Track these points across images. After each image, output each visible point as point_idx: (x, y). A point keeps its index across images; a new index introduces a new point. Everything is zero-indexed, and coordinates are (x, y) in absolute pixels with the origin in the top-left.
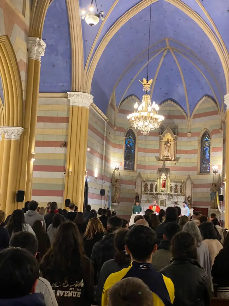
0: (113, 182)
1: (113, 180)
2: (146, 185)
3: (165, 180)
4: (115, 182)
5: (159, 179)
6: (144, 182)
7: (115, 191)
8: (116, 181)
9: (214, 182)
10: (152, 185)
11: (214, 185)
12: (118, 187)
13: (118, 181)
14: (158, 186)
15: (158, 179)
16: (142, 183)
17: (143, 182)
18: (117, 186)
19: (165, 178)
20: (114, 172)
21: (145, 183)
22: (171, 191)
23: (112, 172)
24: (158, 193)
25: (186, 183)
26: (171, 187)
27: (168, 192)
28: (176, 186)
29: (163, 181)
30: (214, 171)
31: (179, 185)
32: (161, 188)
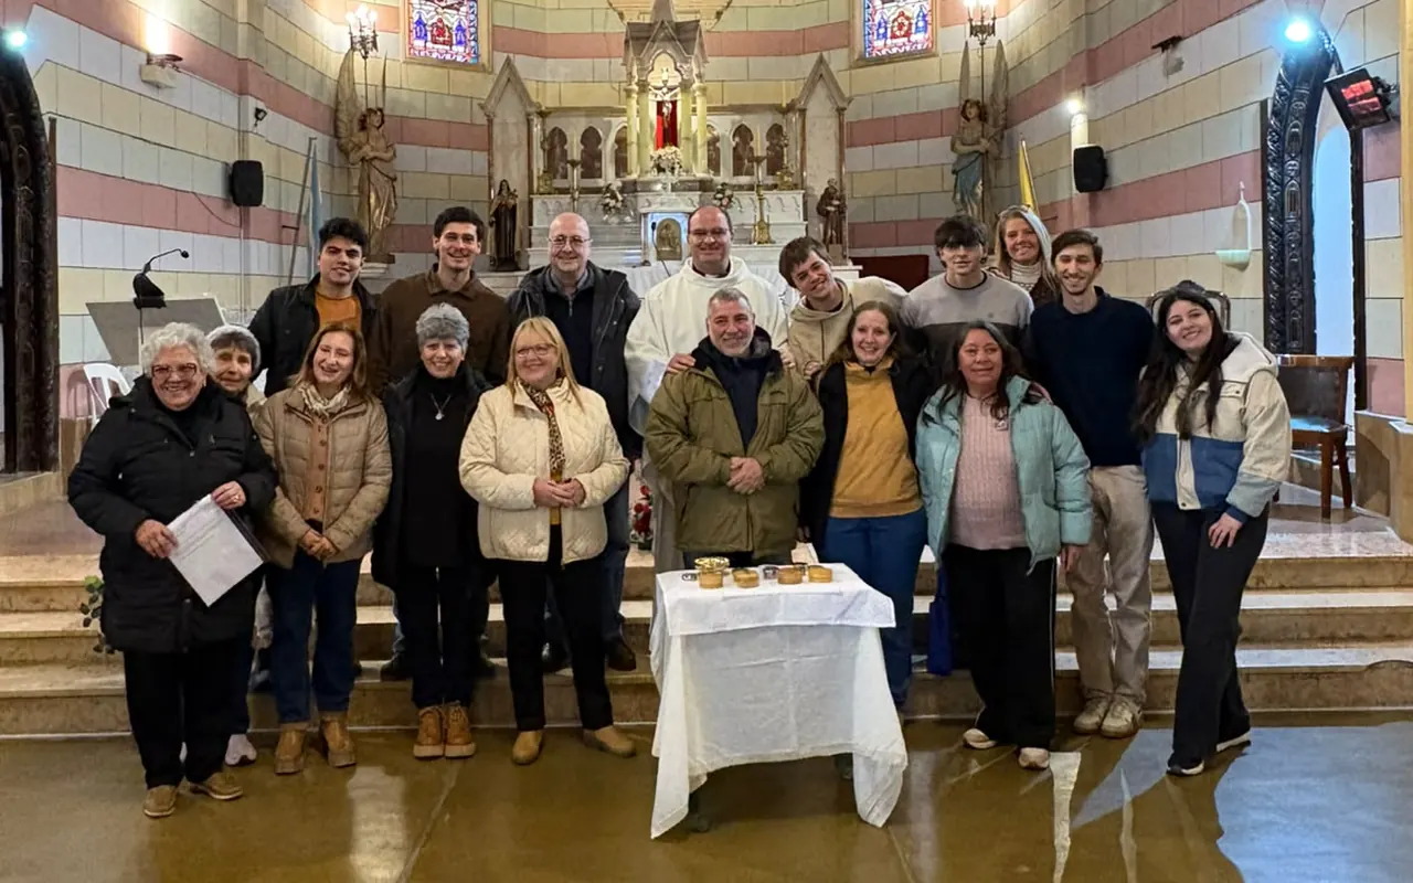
0: (343, 131)
1: (343, 116)
2: (556, 140)
3: (674, 103)
4: (356, 126)
5: (635, 96)
6: (543, 115)
7: (360, 189)
8: (363, 126)
9: (974, 95)
10: (591, 138)
11: (973, 112)
12: (375, 158)
13: (375, 120)
14: (632, 138)
15: (629, 93)
16: (529, 123)
17: (536, 121)
18: (367, 151)
19: (671, 89)
20: (346, 67)
21: (552, 123)
22: (714, 164)
23: (333, 70)
24: (635, 183)
25: (803, 112)
26: (713, 143)
27: (700, 175)
28: (743, 133)
29: (660, 105)
30: (977, 23)
31: (759, 127)
32: (652, 151)
